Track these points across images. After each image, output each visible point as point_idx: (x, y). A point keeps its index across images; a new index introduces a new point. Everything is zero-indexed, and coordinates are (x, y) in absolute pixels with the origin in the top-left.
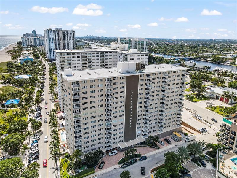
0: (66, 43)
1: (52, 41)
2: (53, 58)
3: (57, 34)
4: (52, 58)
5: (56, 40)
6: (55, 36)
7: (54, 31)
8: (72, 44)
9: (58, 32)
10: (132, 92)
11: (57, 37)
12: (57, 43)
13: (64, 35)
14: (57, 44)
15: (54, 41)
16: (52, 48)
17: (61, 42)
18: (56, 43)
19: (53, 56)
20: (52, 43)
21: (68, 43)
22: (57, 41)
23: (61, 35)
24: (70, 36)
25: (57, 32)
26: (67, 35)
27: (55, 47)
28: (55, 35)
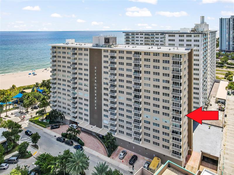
1: (224, 30)
2: (224, 49)
3: (231, 22)
4: (222, 49)
5: (229, 28)
6: (229, 25)
7: (228, 19)
10: (95, 68)
14: (231, 34)
15: (227, 31)
16: (224, 37)
18: (229, 32)
19: (224, 47)
20: (224, 33)
22: (231, 30)
25: (231, 20)
27: (228, 36)
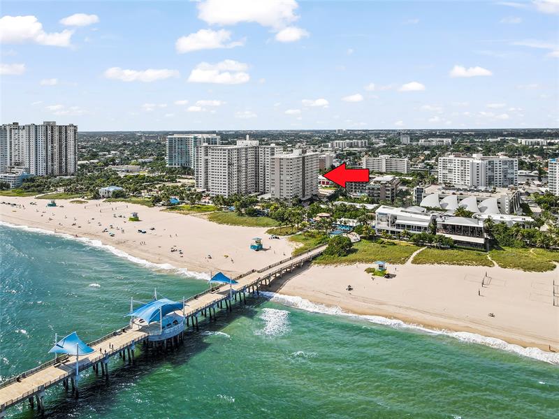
0: (64, 146)
1: (41, 144)
3: (49, 132)
5: (47, 141)
6: (47, 136)
7: (45, 127)
8: (72, 148)
9: (52, 129)
11: (49, 138)
12: (49, 147)
13: (60, 132)
14: (49, 149)
17: (56, 145)
18: (47, 147)
19: (41, 170)
21: (66, 147)
22: (49, 144)
23: (56, 134)
24: (70, 133)
25: (49, 128)
26: (66, 132)
27: (45, 153)
28: (47, 134)
